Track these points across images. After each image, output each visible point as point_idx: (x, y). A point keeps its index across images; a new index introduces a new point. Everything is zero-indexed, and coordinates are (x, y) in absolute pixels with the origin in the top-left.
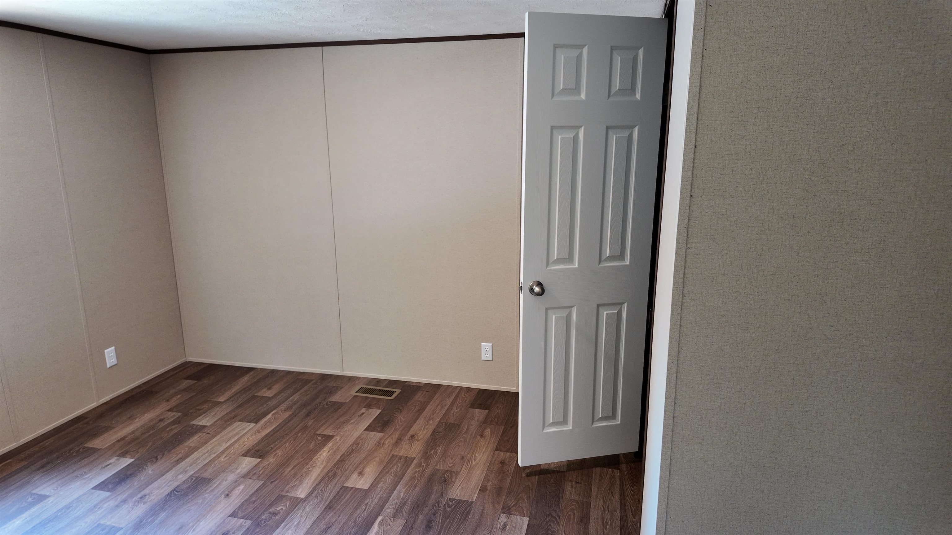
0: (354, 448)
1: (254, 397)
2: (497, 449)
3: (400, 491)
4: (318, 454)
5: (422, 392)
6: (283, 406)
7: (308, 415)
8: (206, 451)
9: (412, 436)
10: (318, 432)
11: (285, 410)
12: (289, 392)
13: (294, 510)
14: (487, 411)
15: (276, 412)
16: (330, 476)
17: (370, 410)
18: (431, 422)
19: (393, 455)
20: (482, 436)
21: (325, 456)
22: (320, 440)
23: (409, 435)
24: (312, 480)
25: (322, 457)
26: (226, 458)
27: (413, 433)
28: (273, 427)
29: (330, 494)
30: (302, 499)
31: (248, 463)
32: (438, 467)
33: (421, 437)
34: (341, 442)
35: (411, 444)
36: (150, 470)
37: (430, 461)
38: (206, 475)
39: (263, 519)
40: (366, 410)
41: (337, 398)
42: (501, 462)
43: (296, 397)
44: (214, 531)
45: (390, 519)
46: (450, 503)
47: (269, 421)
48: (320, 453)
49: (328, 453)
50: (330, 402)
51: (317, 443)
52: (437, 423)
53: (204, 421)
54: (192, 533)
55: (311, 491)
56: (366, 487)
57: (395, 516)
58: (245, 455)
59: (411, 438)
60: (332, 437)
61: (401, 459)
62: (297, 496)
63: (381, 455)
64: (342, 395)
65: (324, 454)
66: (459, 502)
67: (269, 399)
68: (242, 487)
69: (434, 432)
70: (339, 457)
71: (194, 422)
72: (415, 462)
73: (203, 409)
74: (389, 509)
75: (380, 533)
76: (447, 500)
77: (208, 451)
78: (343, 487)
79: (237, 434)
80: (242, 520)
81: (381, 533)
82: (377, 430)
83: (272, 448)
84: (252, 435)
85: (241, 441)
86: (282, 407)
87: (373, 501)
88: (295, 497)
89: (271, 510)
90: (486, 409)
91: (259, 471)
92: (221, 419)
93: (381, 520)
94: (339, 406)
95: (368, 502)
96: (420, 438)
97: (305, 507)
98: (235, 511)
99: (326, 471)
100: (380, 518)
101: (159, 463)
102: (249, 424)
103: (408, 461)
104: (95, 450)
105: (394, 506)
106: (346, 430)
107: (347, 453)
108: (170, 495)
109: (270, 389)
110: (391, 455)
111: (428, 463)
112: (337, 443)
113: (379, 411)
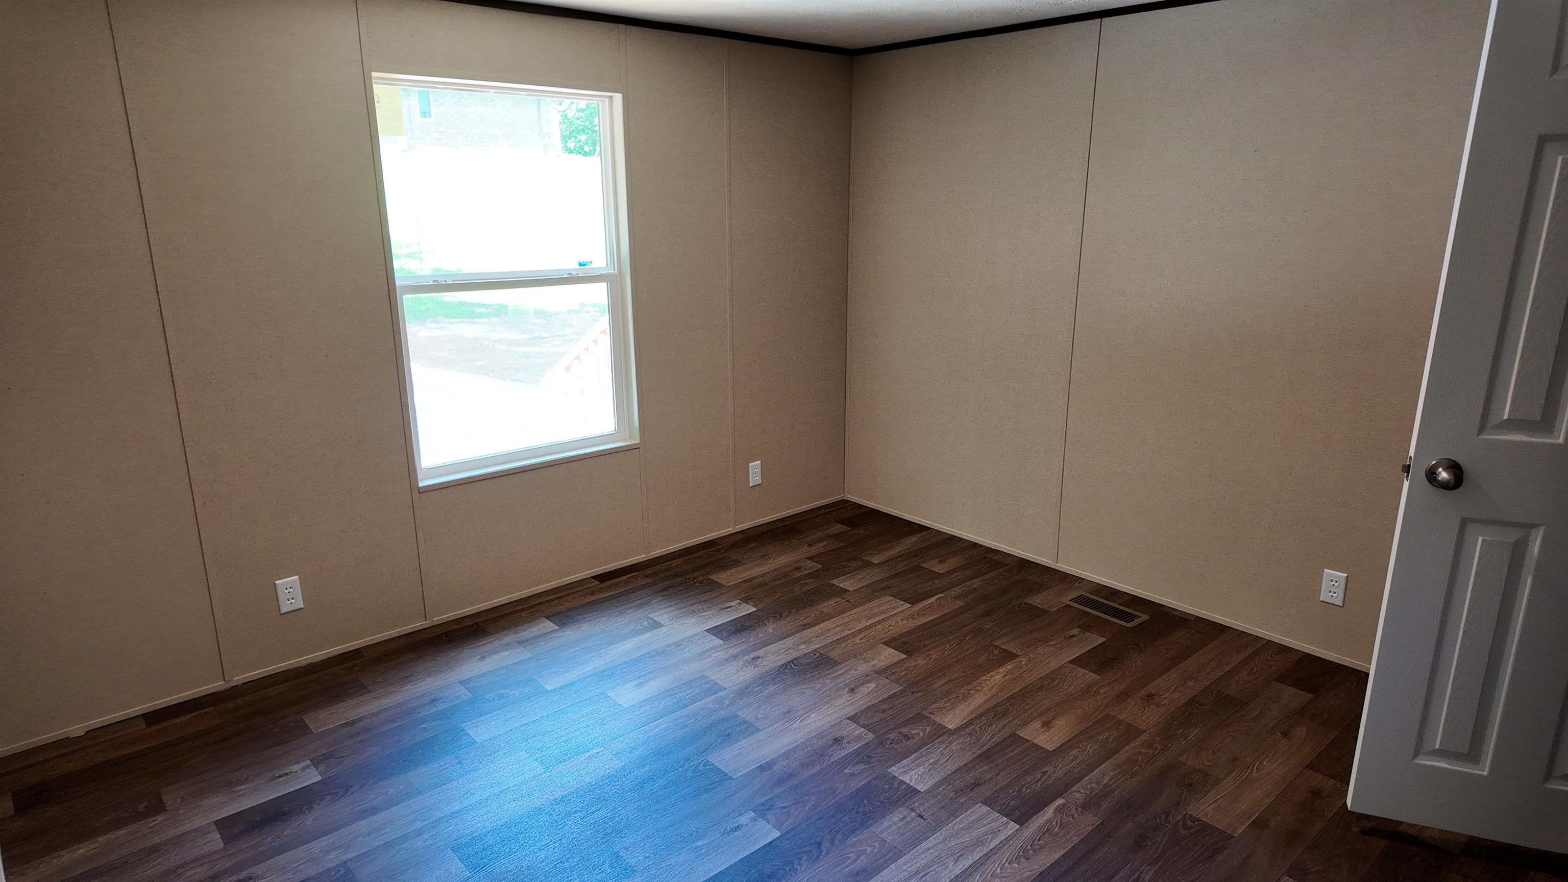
0: (1045, 683)
1: (918, 568)
2: (1310, 766)
3: (1104, 773)
4: (989, 675)
5: (1188, 630)
6: (955, 591)
7: (987, 614)
8: (841, 623)
9: (1150, 696)
10: (996, 643)
11: (956, 598)
12: (967, 573)
13: (935, 742)
14: (1311, 696)
15: (943, 597)
16: (999, 712)
17: (1087, 634)
18: (1191, 683)
19: (1108, 715)
20: (1285, 735)
21: (997, 681)
22: (996, 655)
23: (1144, 692)
24: (971, 709)
25: (992, 680)
26: (862, 641)
27: (1153, 692)
28: (934, 617)
29: (991, 738)
30: (951, 730)
31: (888, 656)
32: (1183, 759)
33: (1166, 701)
34: (1027, 667)
35: (1145, 709)
36: (771, 628)
37: (1170, 745)
38: (833, 654)
39: (889, 739)
40: (1080, 632)
41: (1036, 600)
42: (1312, 792)
43: (976, 583)
44: (825, 731)
45: (1076, 809)
46: (1189, 823)
47: (930, 606)
48: (992, 673)
49: (1004, 677)
50: (1025, 604)
51: (991, 658)
52: (1202, 688)
53: (847, 583)
54: (800, 723)
55: (965, 723)
56: (1050, 747)
57: (1085, 807)
58: (888, 643)
59: (1146, 697)
60: (1017, 656)
61: (1119, 724)
62: (944, 724)
63: (1087, 708)
64: (1046, 599)
65: (997, 677)
66: (1205, 828)
67: (939, 575)
68: (873, 685)
69: (1192, 700)
70: (1018, 689)
71: (834, 582)
72: (1144, 737)
73: (849, 566)
74: (1079, 793)
75: (1054, 823)
76: (1184, 816)
77: (843, 624)
78: (1015, 734)
79: (885, 612)
80: (862, 729)
81: (1056, 823)
82: (1091, 668)
83: (925, 646)
84: (903, 620)
85: (887, 624)
86: (953, 592)
87: (1055, 772)
88: (939, 724)
89: (904, 730)
90: (1309, 691)
91: (901, 672)
92: (868, 586)
93: (1061, 805)
94: (1037, 613)
95: (1047, 771)
96: (1162, 703)
97: (950, 743)
98: (857, 714)
99: (994, 702)
100: (1059, 802)
101: (783, 622)
102: (903, 603)
103: (1130, 732)
104: (720, 586)
105: (1088, 792)
106: (1040, 653)
107: (1033, 686)
108: (785, 665)
109: (942, 562)
110: (1103, 714)
111: (1166, 746)
112: (1021, 667)
113: (1102, 640)
